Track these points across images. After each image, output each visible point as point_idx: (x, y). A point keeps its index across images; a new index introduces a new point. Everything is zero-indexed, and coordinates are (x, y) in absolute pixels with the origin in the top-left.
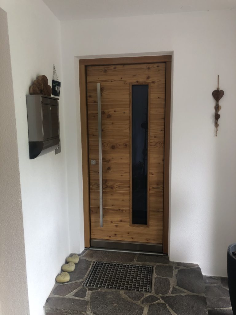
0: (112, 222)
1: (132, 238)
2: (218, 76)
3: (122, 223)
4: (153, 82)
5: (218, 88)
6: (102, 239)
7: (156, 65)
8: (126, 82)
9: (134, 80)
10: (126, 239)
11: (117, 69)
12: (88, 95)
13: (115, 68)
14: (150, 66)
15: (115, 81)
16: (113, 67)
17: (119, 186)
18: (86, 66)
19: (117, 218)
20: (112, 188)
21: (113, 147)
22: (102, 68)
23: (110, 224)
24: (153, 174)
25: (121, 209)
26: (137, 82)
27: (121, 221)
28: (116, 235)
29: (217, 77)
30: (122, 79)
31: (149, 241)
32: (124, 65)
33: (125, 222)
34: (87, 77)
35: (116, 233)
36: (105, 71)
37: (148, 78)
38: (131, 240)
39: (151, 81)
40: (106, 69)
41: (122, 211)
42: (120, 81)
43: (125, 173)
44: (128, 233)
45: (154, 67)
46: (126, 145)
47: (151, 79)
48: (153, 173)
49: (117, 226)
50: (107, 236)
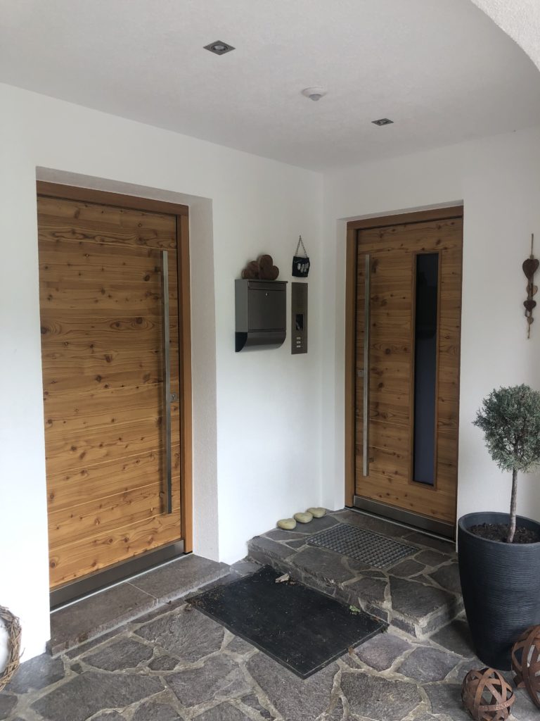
0: (384, 473)
1: (412, 505)
2: (533, 235)
3: (397, 476)
4: (446, 248)
5: (532, 256)
6: (371, 499)
7: (449, 222)
8: (408, 251)
9: (418, 248)
10: (403, 504)
11: (395, 232)
12: (359, 272)
13: (394, 230)
14: (442, 224)
15: (393, 249)
16: (392, 228)
17: (394, 416)
18: (358, 231)
19: (391, 468)
20: (385, 417)
21: (388, 352)
22: (377, 231)
23: (380, 475)
24: (443, 401)
25: (397, 452)
26: (423, 249)
27: (396, 473)
28: (388, 494)
29: (531, 236)
30: (403, 246)
31: (436, 516)
32: (405, 224)
33: (401, 475)
34: (359, 246)
35: (390, 493)
36: (381, 236)
37: (439, 242)
38: (409, 508)
39: (442, 248)
40: (382, 232)
41: (398, 456)
42: (400, 249)
43: (404, 394)
44: (406, 496)
45: (447, 225)
46: (405, 349)
47: (441, 244)
48: (444, 399)
49: (390, 480)
50: (377, 495)
